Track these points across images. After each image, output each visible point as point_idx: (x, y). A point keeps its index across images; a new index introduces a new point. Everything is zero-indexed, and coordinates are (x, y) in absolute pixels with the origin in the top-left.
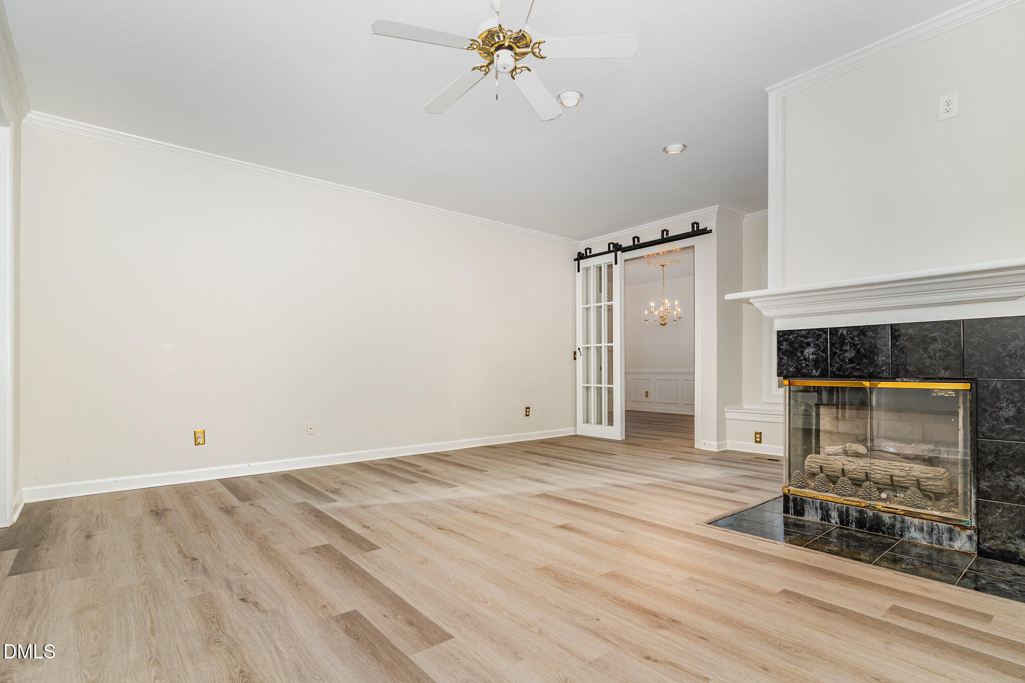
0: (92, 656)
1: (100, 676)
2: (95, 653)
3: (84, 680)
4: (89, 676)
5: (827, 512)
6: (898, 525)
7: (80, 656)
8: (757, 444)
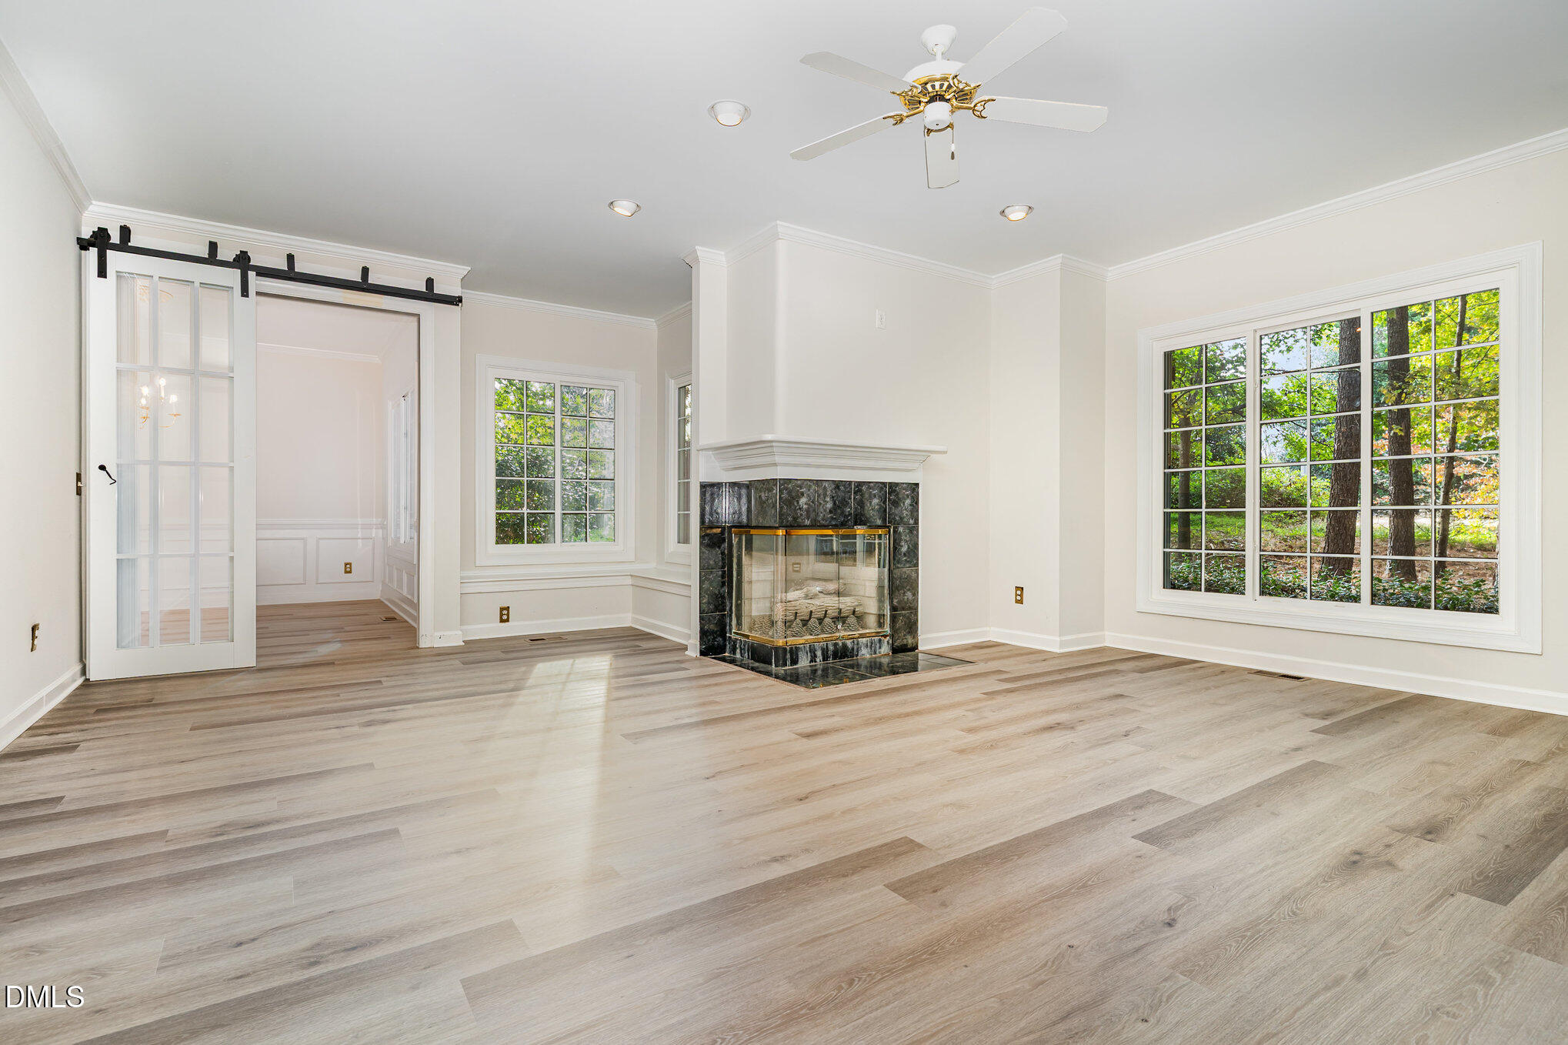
0: (1454, 1016)
1: (1466, 982)
2: (1445, 1017)
3: (1491, 992)
4: (1480, 994)
5: (814, 653)
6: (855, 648)
7: (1470, 1031)
8: (503, 624)
